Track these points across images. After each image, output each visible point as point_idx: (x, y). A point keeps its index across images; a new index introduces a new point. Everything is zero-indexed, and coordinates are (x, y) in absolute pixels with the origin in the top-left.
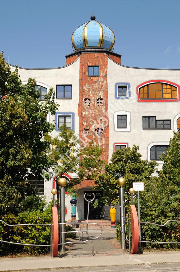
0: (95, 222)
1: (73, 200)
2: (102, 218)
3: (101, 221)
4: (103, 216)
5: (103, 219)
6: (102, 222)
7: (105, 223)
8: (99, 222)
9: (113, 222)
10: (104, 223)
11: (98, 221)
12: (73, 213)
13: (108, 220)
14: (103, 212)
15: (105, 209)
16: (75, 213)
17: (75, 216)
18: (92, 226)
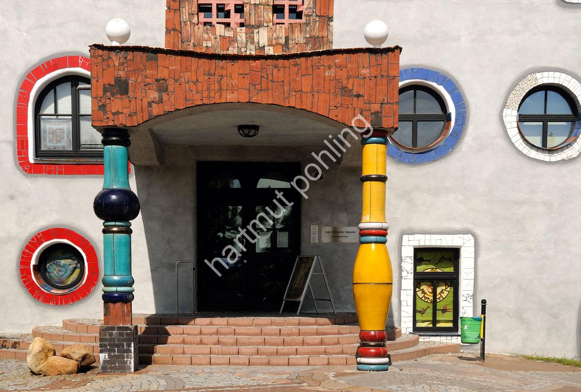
0: (257, 330)
1: (113, 192)
2: (291, 309)
3: (288, 324)
4: (302, 299)
5: (302, 315)
6: (294, 329)
7: (318, 338)
8: (275, 328)
9: (373, 339)
10: (309, 339)
11: (272, 324)
12: (116, 278)
13: (326, 320)
14: (302, 273)
15: (309, 260)
16: (126, 278)
17: (126, 299)
18: (234, 359)
